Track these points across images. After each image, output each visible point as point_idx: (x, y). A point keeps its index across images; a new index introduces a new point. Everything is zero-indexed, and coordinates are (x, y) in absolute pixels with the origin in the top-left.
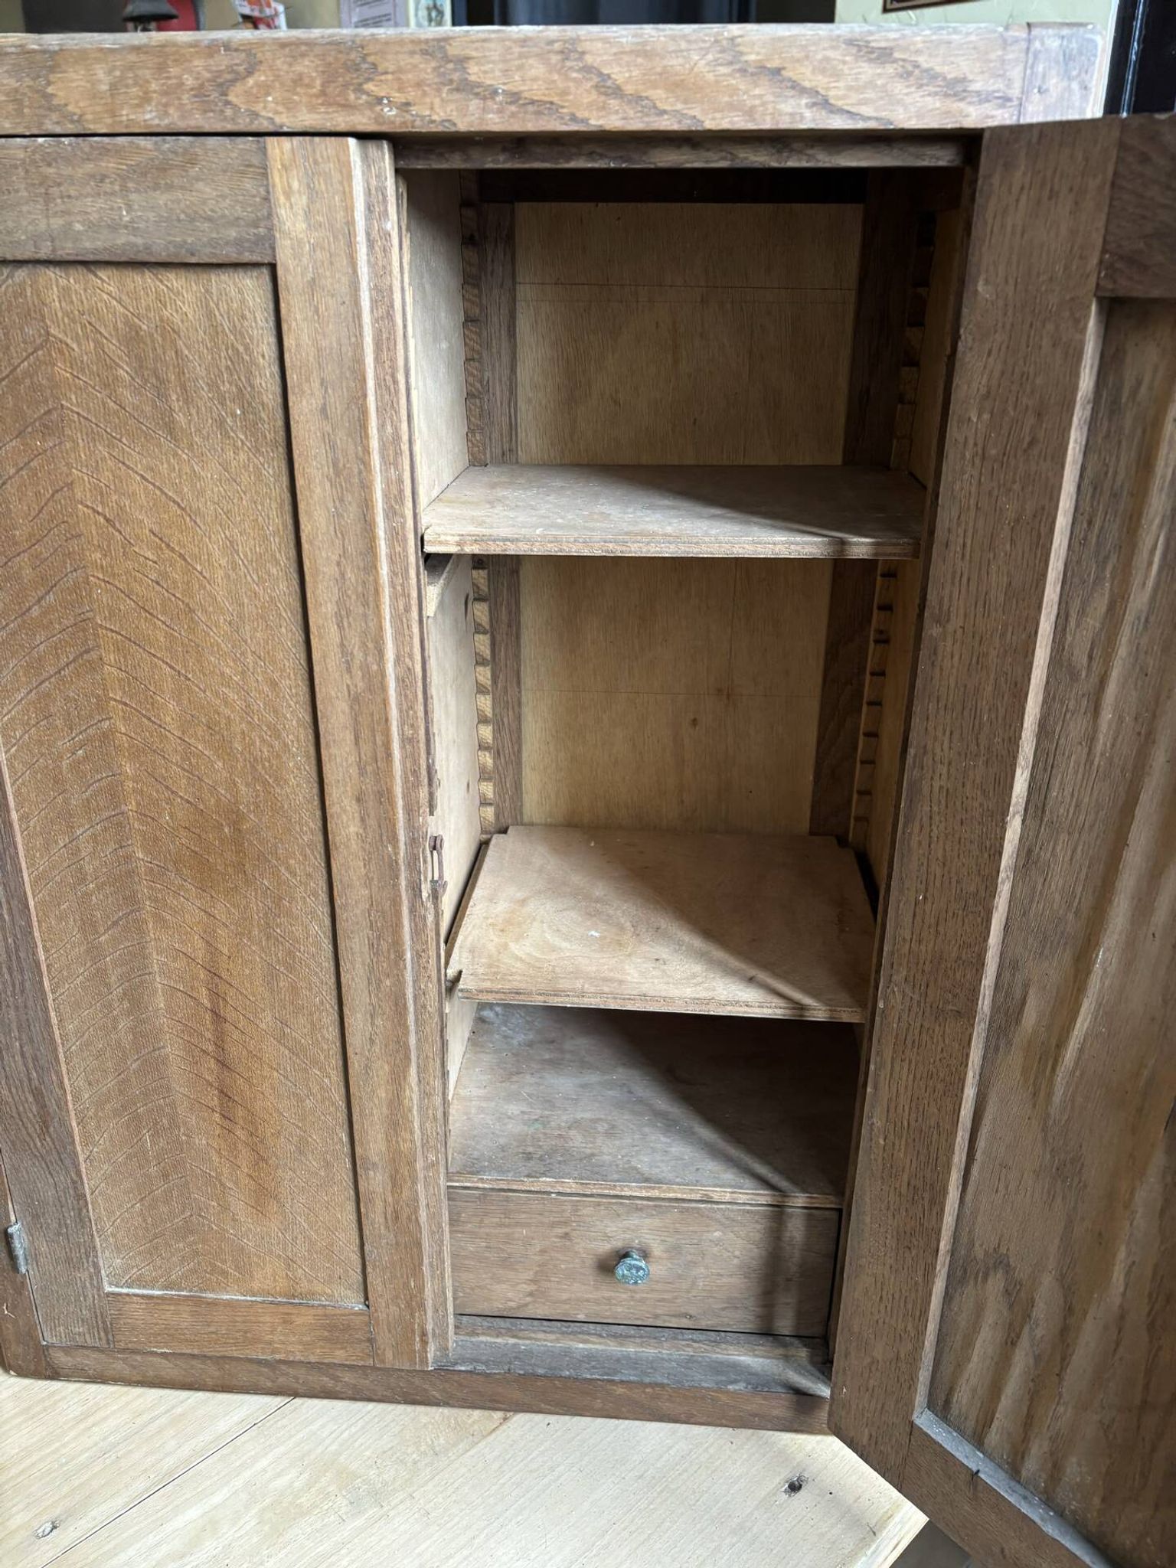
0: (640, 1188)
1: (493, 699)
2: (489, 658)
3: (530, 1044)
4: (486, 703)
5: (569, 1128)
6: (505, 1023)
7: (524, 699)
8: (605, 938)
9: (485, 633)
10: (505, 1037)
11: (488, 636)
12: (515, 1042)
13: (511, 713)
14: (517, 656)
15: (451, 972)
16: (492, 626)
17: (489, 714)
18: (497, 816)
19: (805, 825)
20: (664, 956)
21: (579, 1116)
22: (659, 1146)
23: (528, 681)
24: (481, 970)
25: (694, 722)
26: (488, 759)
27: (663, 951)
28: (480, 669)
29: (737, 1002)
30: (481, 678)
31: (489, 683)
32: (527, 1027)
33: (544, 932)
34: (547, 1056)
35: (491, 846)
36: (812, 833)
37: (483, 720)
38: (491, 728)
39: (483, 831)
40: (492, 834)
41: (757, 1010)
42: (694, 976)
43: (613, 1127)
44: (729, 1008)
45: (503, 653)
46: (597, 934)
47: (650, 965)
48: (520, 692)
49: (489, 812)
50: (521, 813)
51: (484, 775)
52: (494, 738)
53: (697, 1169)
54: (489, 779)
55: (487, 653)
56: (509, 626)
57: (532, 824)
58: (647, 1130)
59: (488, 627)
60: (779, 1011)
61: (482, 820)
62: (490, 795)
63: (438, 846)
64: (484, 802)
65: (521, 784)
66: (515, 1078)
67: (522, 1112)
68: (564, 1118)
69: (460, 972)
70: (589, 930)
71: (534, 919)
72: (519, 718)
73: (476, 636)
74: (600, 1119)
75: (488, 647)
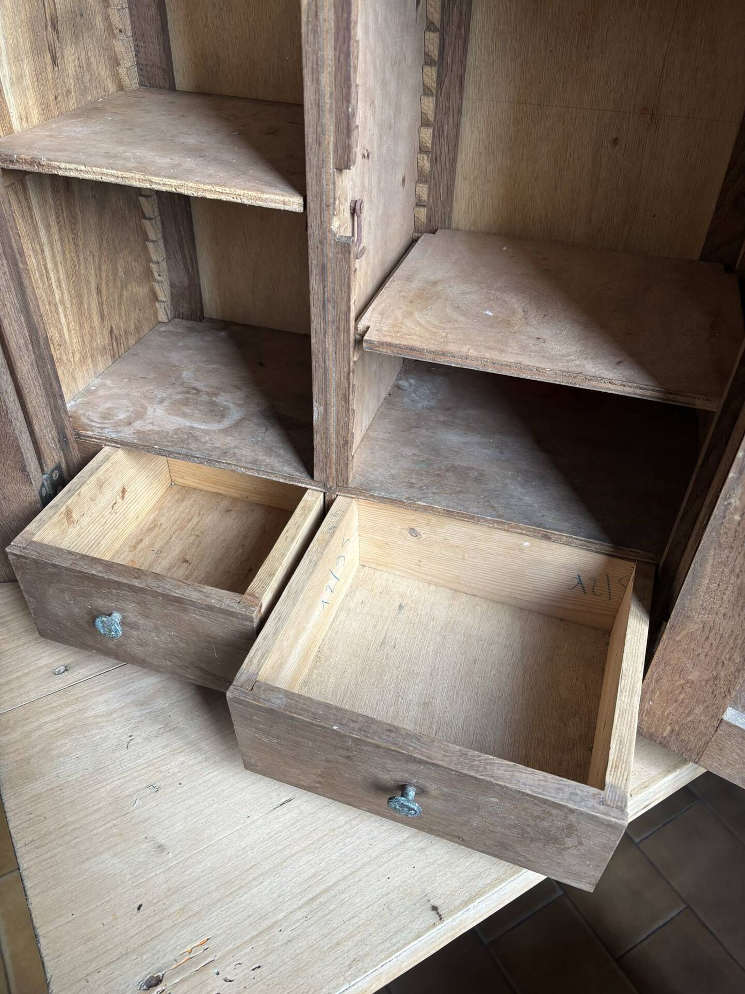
0: (494, 521)
1: (436, 103)
2: (436, 58)
3: (431, 409)
4: (429, 104)
5: (447, 471)
6: (415, 392)
7: (464, 109)
8: (497, 317)
9: (435, 30)
10: (413, 401)
11: (438, 34)
12: (420, 405)
13: (451, 120)
14: (463, 62)
15: (361, 326)
16: (442, 25)
17: (431, 118)
18: (429, 218)
19: (697, 253)
20: (545, 337)
21: (457, 463)
22: (516, 494)
23: (470, 90)
24: (385, 329)
25: (615, 141)
26: (425, 162)
27: (546, 332)
28: (427, 69)
29: (602, 378)
30: (427, 80)
31: (434, 85)
32: (432, 396)
33: (446, 307)
34: (442, 419)
35: (419, 241)
36: (702, 259)
37: (425, 123)
38: (431, 130)
39: (416, 230)
40: (422, 233)
41: (619, 388)
42: (568, 355)
43: (482, 475)
44: (594, 383)
45: (450, 58)
46: (490, 314)
47: (531, 342)
48: (461, 99)
49: (423, 212)
50: (450, 219)
51: (422, 178)
52: (433, 143)
53: (543, 516)
54: (426, 182)
55: (435, 54)
56: (459, 28)
57: (458, 230)
58: (508, 481)
59: (438, 25)
60: (638, 391)
61: (416, 219)
62: (425, 197)
63: (358, 208)
64: (419, 204)
65: (452, 192)
66: (413, 430)
67: (414, 454)
68: (445, 463)
69: (368, 328)
70: (486, 310)
71: (440, 297)
72: (457, 126)
73: (427, 33)
74: (473, 468)
75: (437, 47)
